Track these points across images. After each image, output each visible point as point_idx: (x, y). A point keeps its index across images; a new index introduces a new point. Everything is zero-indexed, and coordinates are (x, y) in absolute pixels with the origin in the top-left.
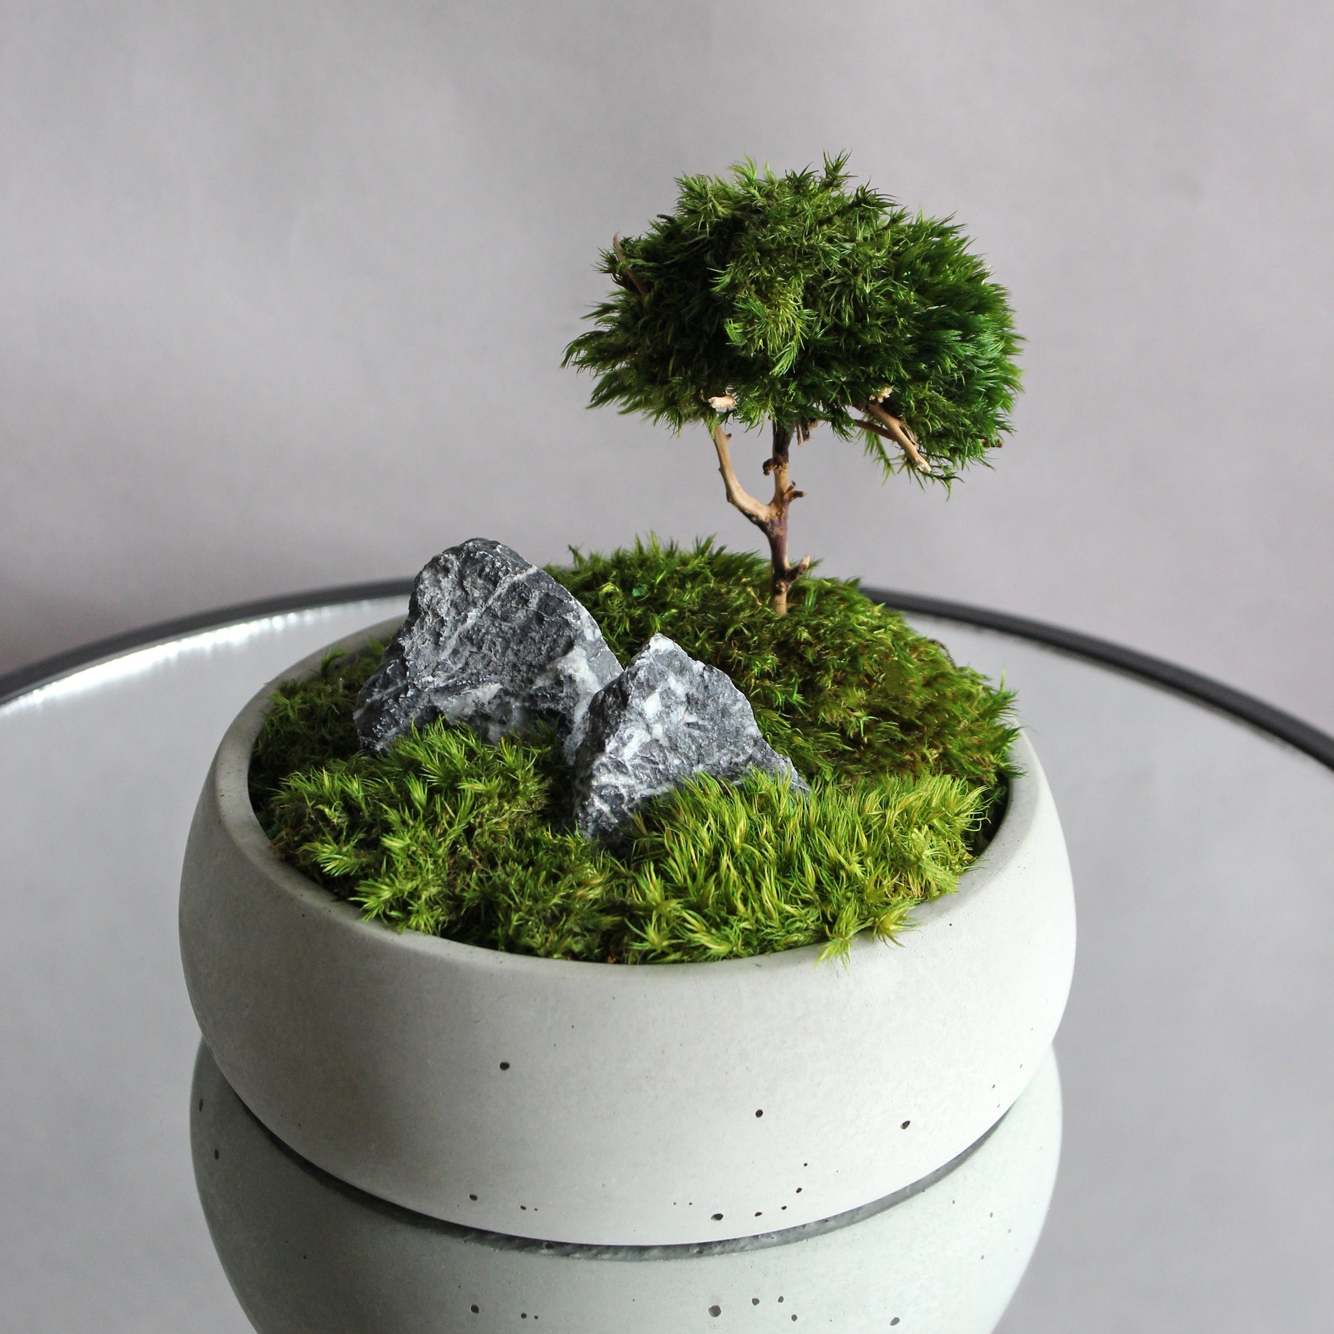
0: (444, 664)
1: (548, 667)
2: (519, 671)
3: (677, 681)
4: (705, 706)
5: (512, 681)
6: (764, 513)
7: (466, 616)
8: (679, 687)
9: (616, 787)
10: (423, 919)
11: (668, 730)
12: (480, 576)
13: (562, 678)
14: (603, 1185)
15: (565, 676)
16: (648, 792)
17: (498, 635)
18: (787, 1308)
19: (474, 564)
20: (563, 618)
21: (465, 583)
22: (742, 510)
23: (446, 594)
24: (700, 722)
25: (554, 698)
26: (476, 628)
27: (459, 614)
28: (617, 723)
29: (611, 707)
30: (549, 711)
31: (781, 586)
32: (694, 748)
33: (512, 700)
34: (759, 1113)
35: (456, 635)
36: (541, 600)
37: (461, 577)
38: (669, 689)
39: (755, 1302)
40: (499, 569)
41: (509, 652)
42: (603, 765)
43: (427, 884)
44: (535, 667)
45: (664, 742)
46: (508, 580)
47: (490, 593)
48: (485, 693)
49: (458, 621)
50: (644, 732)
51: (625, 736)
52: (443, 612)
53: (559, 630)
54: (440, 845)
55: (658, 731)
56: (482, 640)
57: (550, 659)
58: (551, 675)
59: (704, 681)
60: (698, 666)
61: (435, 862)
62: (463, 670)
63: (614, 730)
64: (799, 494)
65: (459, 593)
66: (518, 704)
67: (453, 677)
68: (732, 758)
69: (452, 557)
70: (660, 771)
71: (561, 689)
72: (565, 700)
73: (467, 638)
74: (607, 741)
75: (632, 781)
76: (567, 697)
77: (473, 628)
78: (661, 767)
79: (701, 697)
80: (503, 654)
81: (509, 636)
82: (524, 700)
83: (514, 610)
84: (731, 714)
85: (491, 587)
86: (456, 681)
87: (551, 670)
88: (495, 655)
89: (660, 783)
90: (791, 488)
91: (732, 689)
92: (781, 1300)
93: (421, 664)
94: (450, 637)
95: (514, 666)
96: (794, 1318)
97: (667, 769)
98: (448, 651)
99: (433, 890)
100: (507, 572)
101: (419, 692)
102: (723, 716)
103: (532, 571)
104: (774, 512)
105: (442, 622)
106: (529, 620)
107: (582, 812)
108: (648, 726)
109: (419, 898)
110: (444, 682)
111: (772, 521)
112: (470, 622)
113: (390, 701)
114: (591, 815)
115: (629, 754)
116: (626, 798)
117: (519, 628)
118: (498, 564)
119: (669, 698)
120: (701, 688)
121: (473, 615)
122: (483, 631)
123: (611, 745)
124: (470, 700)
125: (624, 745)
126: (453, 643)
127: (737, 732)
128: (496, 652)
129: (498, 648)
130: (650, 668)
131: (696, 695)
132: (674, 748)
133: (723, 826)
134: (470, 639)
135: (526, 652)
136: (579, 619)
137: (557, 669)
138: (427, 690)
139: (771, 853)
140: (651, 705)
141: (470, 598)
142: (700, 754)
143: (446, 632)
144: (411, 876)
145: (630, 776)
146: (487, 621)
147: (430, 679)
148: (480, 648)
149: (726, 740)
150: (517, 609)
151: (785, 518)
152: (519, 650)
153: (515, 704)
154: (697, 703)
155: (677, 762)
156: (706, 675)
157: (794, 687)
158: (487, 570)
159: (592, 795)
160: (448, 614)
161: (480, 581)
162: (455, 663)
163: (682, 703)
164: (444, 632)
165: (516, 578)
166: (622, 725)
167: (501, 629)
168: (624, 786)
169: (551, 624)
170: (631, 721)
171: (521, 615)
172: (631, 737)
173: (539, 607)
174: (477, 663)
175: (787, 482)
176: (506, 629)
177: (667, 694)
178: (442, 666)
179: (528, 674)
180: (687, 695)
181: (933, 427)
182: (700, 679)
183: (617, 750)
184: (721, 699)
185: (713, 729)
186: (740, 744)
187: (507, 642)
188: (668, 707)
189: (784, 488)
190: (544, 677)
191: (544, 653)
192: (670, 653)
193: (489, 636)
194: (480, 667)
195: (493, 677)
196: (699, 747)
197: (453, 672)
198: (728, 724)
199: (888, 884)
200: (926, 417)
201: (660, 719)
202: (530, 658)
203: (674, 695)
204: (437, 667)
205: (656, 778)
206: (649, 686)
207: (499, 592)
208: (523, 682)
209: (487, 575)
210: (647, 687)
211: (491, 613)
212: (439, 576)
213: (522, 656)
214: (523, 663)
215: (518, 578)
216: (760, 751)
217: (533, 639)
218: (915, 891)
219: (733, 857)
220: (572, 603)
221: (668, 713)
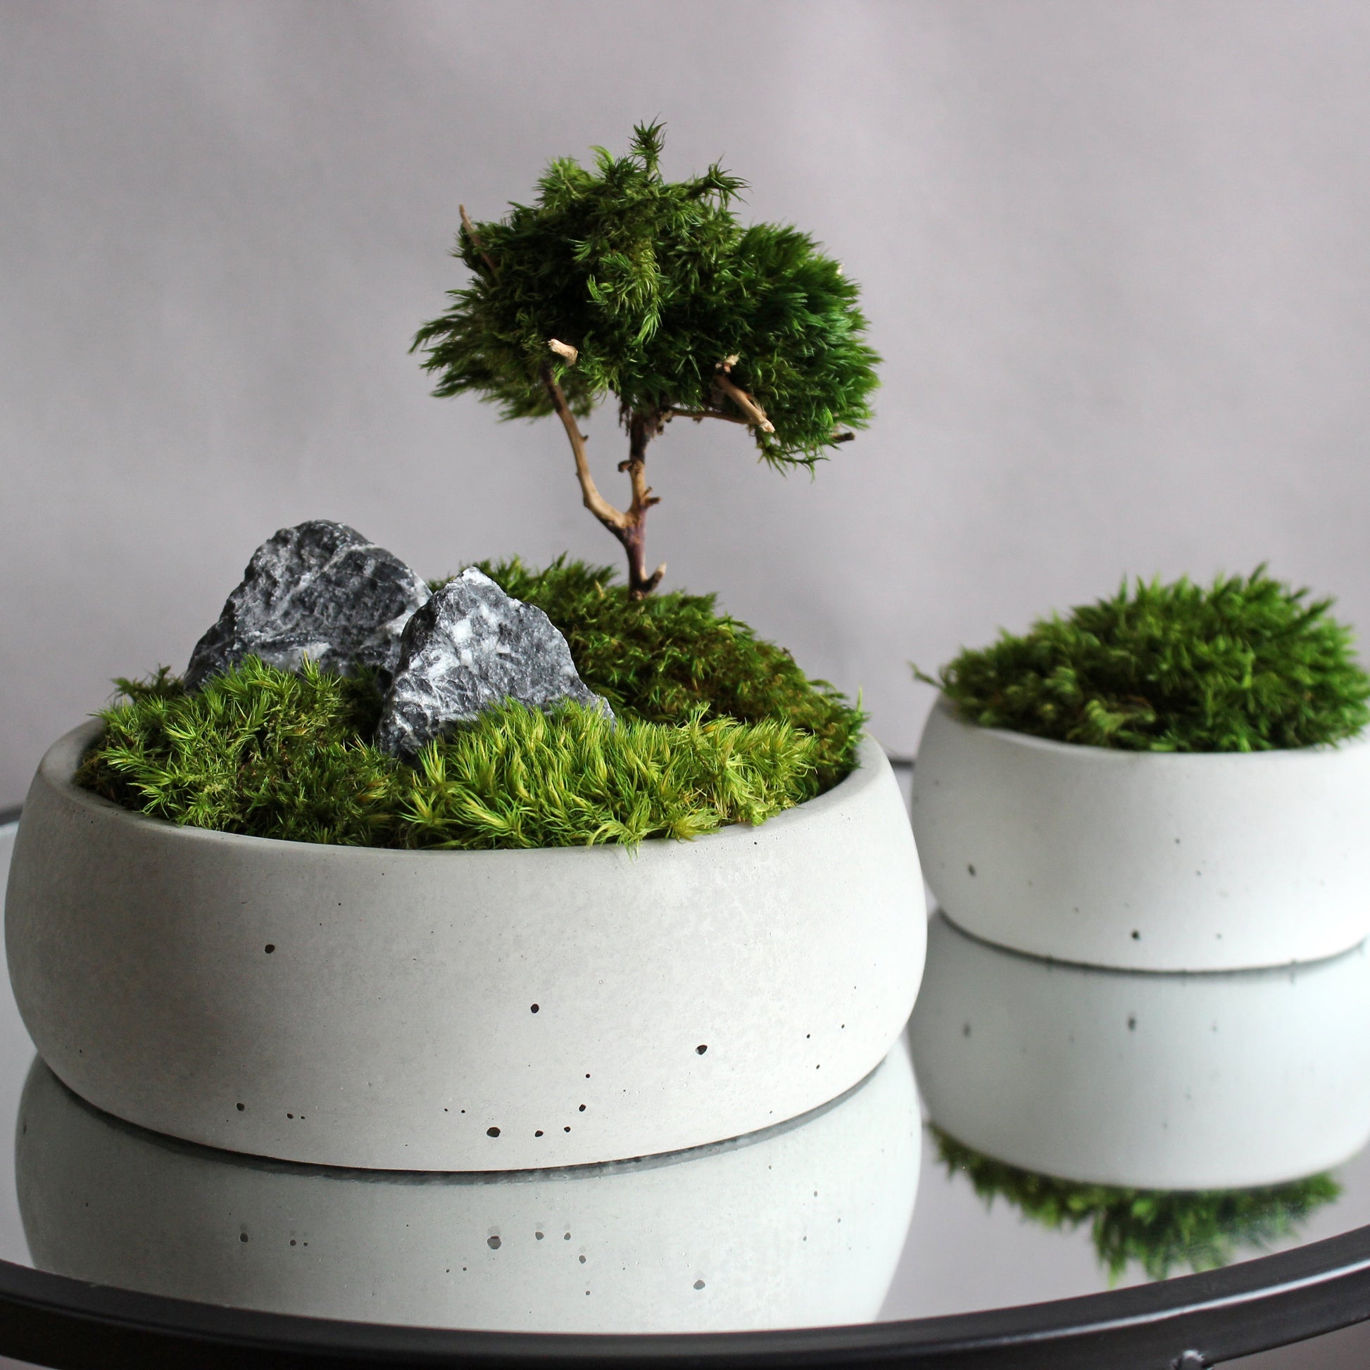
0: (273, 622)
1: (378, 629)
2: (350, 634)
3: (491, 611)
4: (518, 638)
5: (342, 643)
6: (620, 521)
7: (299, 578)
8: (493, 619)
9: (419, 706)
10: (202, 811)
11: (478, 657)
12: (318, 546)
13: (390, 637)
14: (370, 1084)
15: (393, 635)
16: (453, 717)
17: (331, 600)
18: (574, 1247)
19: (314, 535)
20: (396, 584)
21: (303, 552)
22: (599, 516)
23: (283, 560)
24: (513, 655)
25: (381, 656)
26: (309, 591)
27: (292, 576)
28: (424, 644)
29: (419, 629)
30: (375, 668)
31: (636, 595)
32: (506, 680)
33: (340, 660)
34: (535, 1009)
35: (288, 597)
36: (376, 568)
37: (300, 545)
38: (481, 617)
39: (539, 1236)
40: (337, 538)
41: (341, 616)
42: (405, 680)
43: (210, 779)
44: (365, 630)
45: (475, 671)
46: (345, 549)
47: (327, 560)
48: (312, 651)
49: (291, 582)
50: (452, 656)
51: (432, 656)
52: (277, 573)
53: (392, 595)
54: (228, 745)
55: (467, 656)
56: (314, 604)
57: (381, 622)
58: (380, 636)
59: (519, 615)
60: (515, 603)
61: (225, 764)
62: (293, 630)
63: (419, 649)
64: (655, 501)
65: (295, 560)
67: (281, 634)
68: (546, 696)
69: (295, 531)
70: (467, 697)
71: (388, 647)
72: (392, 658)
73: (299, 601)
74: (411, 658)
75: (438, 703)
76: (394, 655)
77: (306, 591)
78: (469, 694)
79: (514, 628)
80: (336, 618)
81: (342, 600)
82: (351, 659)
83: (349, 576)
84: (545, 651)
85: (327, 555)
86: (284, 638)
87: (381, 631)
88: (327, 619)
89: (467, 710)
90: (647, 492)
91: (548, 625)
92: (567, 1237)
93: (249, 620)
94: (281, 599)
96: (582, 1259)
97: (475, 697)
98: (279, 613)
99: (219, 788)
100: (345, 541)
101: (245, 646)
102: (538, 651)
103: (371, 547)
104: (631, 520)
105: (275, 583)
106: (363, 587)
107: (384, 731)
108: (456, 649)
109: (202, 791)
110: (271, 637)
111: (628, 528)
112: (303, 585)
113: (216, 656)
114: (393, 734)
115: (435, 673)
116: (430, 719)
117: (353, 593)
118: (337, 534)
119: (481, 626)
120: (516, 621)
121: (306, 579)
122: (316, 594)
123: (415, 663)
124: (296, 657)
125: (430, 665)
126: (284, 605)
127: (553, 669)
128: (328, 616)
129: (331, 611)
130: (461, 592)
131: (509, 626)
132: (484, 677)
133: (518, 731)
134: (301, 601)
135: (359, 617)
136: (413, 585)
137: (385, 630)
138: (253, 644)
139: (566, 756)
140: (461, 631)
141: (306, 564)
142: (512, 687)
143: (278, 593)
144: (193, 771)
145: (435, 697)
146: (321, 586)
147: (258, 633)
148: (312, 611)
149: (541, 677)
150: (352, 575)
151: (642, 526)
152: (351, 615)
153: (342, 664)
154: (510, 634)
155: (487, 692)
156: (522, 610)
158: (325, 539)
159: (394, 712)
160: (282, 577)
161: (317, 550)
162: (285, 624)
163: (494, 633)
164: (275, 592)
165: (353, 548)
166: (428, 646)
167: (334, 594)
168: (429, 707)
169: (385, 590)
170: (439, 642)
171: (355, 582)
172: (437, 658)
173: (374, 574)
174: (308, 624)
175: (643, 486)
176: (340, 594)
177: (478, 622)
178: (272, 624)
179: (357, 636)
180: (500, 625)
181: (780, 395)
182: (515, 614)
183: (422, 668)
184: (536, 634)
185: (527, 663)
186: (556, 682)
187: (339, 607)
188: (478, 637)
189: (641, 494)
190: (372, 638)
191: (376, 618)
192: (487, 587)
193: (322, 600)
194: (310, 628)
195: (322, 637)
196: (512, 680)
197: (282, 630)
198: (544, 660)
199: (689, 795)
200: (773, 385)
201: (470, 645)
202: (361, 623)
203: (486, 624)
204: (266, 625)
205: (463, 704)
206: (459, 611)
207: (336, 559)
208: (352, 643)
209: (325, 544)
210: (457, 611)
211: (325, 578)
212: (279, 547)
213: (354, 620)
214: (354, 627)
215: (356, 547)
216: (577, 690)
217: (365, 604)
218: (720, 808)
219: (525, 756)
220: (407, 571)
221: (479, 641)
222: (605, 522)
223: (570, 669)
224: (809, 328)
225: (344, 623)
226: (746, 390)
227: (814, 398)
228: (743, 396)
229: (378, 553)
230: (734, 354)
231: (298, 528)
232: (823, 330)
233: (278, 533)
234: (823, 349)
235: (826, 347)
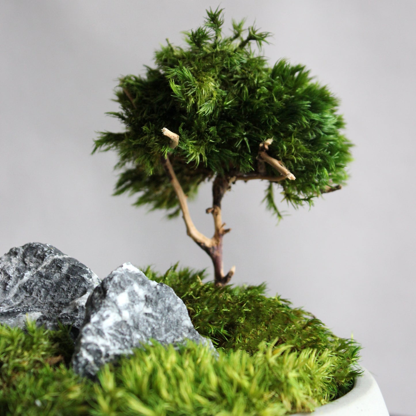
0: (8, 301)
1: (70, 303)
2: (54, 307)
3: (140, 288)
4: (156, 303)
5: (49, 312)
6: (209, 242)
7: (24, 275)
8: (141, 292)
9: (97, 345)
11: (133, 315)
12: (35, 256)
13: (78, 307)
15: (80, 307)
16: (118, 352)
17: (42, 287)
19: (32, 250)
20: (81, 277)
21: (26, 260)
22: (195, 240)
23: (14, 265)
24: (154, 314)
25: (73, 319)
26: (29, 282)
27: (19, 273)
28: (100, 307)
29: (97, 298)
30: (69, 326)
31: (219, 285)
32: (149, 329)
33: (48, 322)
35: (17, 286)
36: (69, 268)
37: (24, 256)
38: (134, 291)
40: (46, 252)
41: (49, 297)
42: (88, 329)
44: (63, 304)
45: (131, 323)
46: (51, 257)
47: (40, 264)
48: (31, 317)
49: (18, 277)
50: (117, 315)
51: (104, 315)
52: (10, 272)
53: (79, 284)
55: (126, 315)
56: (33, 289)
57: (72, 299)
58: (72, 307)
59: (157, 290)
60: (154, 283)
62: (19, 305)
63: (97, 310)
65: (22, 265)
66: (51, 324)
67: (13, 307)
68: (174, 339)
69: (21, 248)
70: (126, 340)
71: (77, 314)
72: (79, 320)
73: (23, 288)
74: (92, 316)
75: (108, 343)
76: (80, 318)
77: (27, 282)
78: (128, 337)
79: (154, 298)
80: (45, 298)
81: (49, 287)
82: (55, 321)
83: (53, 273)
84: (173, 311)
85: (40, 262)
86: (14, 310)
87: (72, 304)
88: (40, 298)
89: (126, 348)
90: (223, 226)
91: (174, 296)
94: (13, 287)
95: (51, 304)
97: (131, 340)
98: (11, 295)
100: (51, 253)
102: (168, 311)
103: (66, 257)
104: (214, 242)
105: (9, 278)
106: (62, 279)
107: (76, 361)
108: (119, 310)
110: (6, 309)
111: (213, 247)
112: (26, 278)
114: (81, 363)
115: (107, 325)
116: (104, 353)
117: (55, 283)
118: (46, 249)
119: (134, 296)
120: (155, 293)
121: (28, 275)
122: (33, 284)
123: (94, 318)
124: (21, 321)
125: (104, 319)
126: (15, 290)
127: (178, 322)
129: (42, 294)
130: (122, 276)
131: (151, 296)
132: (137, 327)
133: (159, 358)
134: (25, 288)
135: (59, 297)
136: (91, 278)
137: (75, 303)
140: (122, 299)
141: (28, 267)
142: (153, 333)
143: (11, 283)
145: (107, 339)
146: (36, 279)
148: (31, 294)
149: (171, 327)
150: (55, 272)
151: (221, 245)
152: (54, 296)
153: (49, 324)
154: (151, 301)
156: (158, 287)
157: (221, 327)
158: (39, 252)
159: (81, 349)
160: (13, 274)
161: (34, 259)
162: (15, 301)
163: (142, 301)
164: (9, 283)
165: (55, 257)
166: (102, 308)
167: (44, 283)
168: (103, 346)
169: (74, 280)
170: (108, 306)
171: (57, 276)
172: (108, 316)
173: (68, 271)
174: (28, 302)
175: (220, 223)
176: (48, 284)
177: (133, 294)
178: (7, 302)
179: (58, 308)
180: (146, 296)
181: (297, 160)
182: (154, 289)
183: (98, 322)
184: (167, 301)
185: (162, 319)
186: (179, 331)
187: (47, 291)
188: (133, 302)
189: (219, 227)
190: (67, 309)
191: (69, 297)
192: (137, 274)
193: (37, 287)
194: (30, 304)
195: (37, 309)
196: (153, 329)
197: (13, 305)
198: (172, 317)
199: (267, 395)
200: (293, 154)
201: (128, 308)
202: (60, 300)
203: (137, 295)
204: (4, 302)
205: (124, 343)
206: (121, 287)
207: (45, 264)
208: (55, 312)
209: (39, 255)
210: (120, 287)
211: (40, 275)
212: (12, 257)
213: (56, 299)
214: (56, 302)
215: (57, 256)
216: (192, 335)
217: (63, 289)
218: (287, 403)
219: (165, 373)
220: (88, 269)
221: (133, 305)
222: (199, 244)
223: (188, 322)
224: (312, 121)
225: (50, 300)
226: (278, 159)
227: (317, 163)
228: (276, 162)
229: (70, 260)
230: (270, 138)
231: (23, 247)
232: (320, 123)
233: (11, 250)
234: (320, 135)
235: (322, 134)
